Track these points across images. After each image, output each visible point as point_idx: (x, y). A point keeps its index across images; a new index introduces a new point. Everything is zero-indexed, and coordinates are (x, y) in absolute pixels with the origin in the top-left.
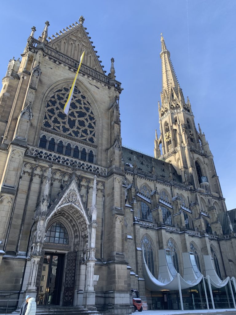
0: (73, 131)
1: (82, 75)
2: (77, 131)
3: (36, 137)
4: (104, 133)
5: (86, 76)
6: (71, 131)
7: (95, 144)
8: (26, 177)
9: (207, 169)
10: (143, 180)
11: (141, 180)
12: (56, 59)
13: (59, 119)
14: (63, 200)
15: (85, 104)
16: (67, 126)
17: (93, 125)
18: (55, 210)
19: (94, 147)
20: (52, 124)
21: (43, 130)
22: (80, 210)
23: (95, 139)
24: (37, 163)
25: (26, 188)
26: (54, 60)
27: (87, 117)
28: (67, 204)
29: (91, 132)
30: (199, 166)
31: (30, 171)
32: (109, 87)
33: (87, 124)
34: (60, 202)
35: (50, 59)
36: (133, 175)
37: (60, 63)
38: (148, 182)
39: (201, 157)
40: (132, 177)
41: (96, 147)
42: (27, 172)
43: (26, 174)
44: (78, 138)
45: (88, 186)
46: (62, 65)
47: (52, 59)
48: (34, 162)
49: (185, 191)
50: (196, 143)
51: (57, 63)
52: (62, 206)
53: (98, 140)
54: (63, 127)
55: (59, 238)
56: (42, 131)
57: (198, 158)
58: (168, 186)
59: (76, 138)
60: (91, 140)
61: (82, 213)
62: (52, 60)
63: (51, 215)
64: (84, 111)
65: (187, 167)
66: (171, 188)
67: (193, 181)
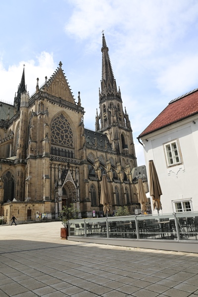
1: (65, 108)
2: (65, 141)
4: (77, 141)
5: (67, 108)
6: (62, 142)
7: (73, 147)
9: (128, 139)
10: (90, 150)
13: (57, 137)
15: (67, 124)
16: (61, 140)
17: (72, 136)
18: (64, 183)
20: (54, 140)
22: (72, 182)
23: (73, 145)
24: (52, 162)
27: (69, 132)
28: (68, 181)
29: (71, 140)
30: (123, 137)
32: (78, 112)
33: (69, 136)
34: (65, 180)
39: (125, 132)
41: (74, 149)
44: (66, 145)
46: (56, 104)
49: (114, 155)
51: (53, 103)
53: (75, 145)
54: (59, 140)
56: (51, 145)
57: (123, 132)
60: (71, 145)
62: (51, 103)
63: (63, 186)
64: (67, 129)
65: (116, 139)
66: (106, 154)
67: (119, 148)
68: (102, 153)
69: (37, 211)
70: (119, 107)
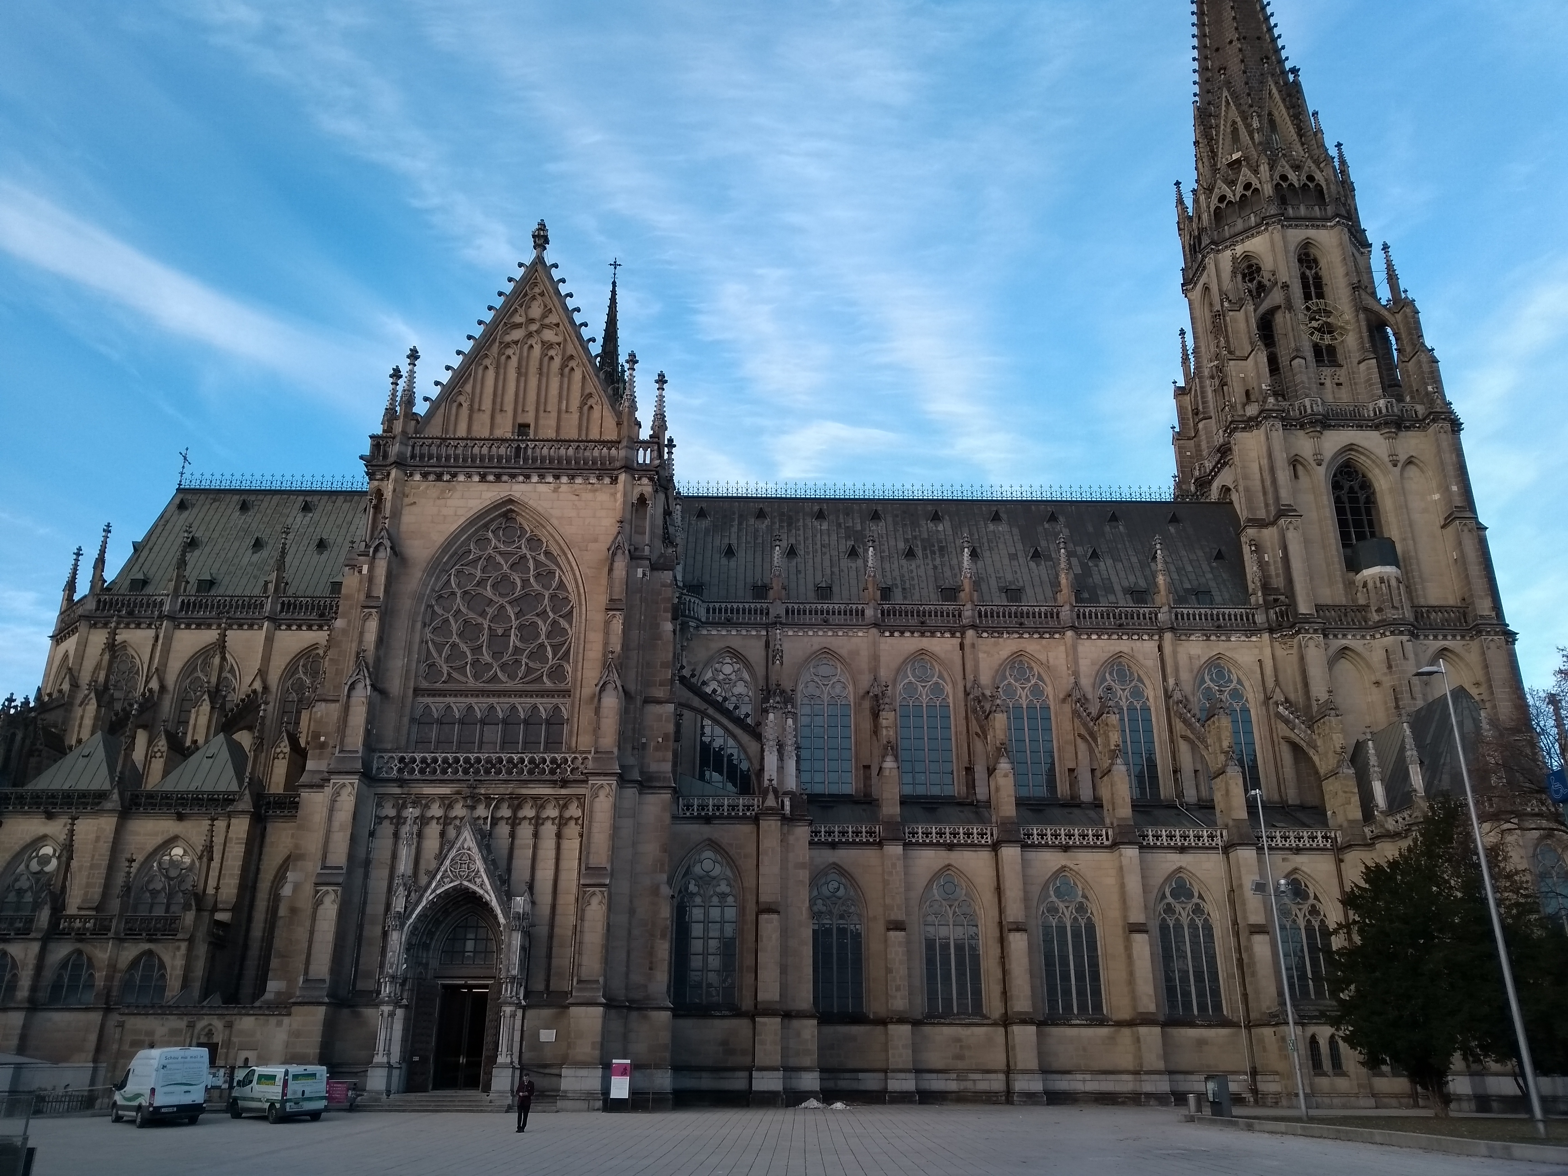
0: (503, 667)
1: (521, 478)
2: (516, 661)
3: (406, 720)
4: (588, 646)
5: (535, 479)
7: (566, 684)
8: (387, 829)
10: (1009, 641)
12: (438, 470)
13: (464, 647)
14: (442, 878)
15: (538, 564)
16: (487, 657)
17: (564, 623)
18: (424, 903)
19: (564, 696)
20: (444, 669)
21: (423, 696)
22: (481, 892)
23: (569, 668)
24: (406, 790)
25: (387, 855)
26: (435, 473)
27: (545, 604)
28: (452, 885)
29: (556, 648)
30: (1366, 485)
31: (392, 813)
32: (611, 478)
33: (543, 628)
34: (434, 885)
35: (425, 476)
37: (454, 475)
38: (1032, 645)
39: (1369, 438)
41: (568, 692)
42: (386, 817)
43: (386, 823)
44: (516, 683)
45: (537, 817)
46: (461, 478)
47: (429, 473)
48: (398, 791)
49: (1243, 638)
50: (1355, 361)
51: (446, 477)
52: (438, 892)
53: (575, 670)
54: (475, 663)
55: (475, 952)
56: (420, 699)
57: (1353, 447)
59: (510, 685)
60: (557, 673)
61: (488, 898)
62: (432, 477)
63: (414, 916)
64: (536, 588)
65: (1268, 516)
66: (1157, 643)
67: (1290, 581)
68: (1124, 645)
69: (244, 1054)
70: (1310, 268)
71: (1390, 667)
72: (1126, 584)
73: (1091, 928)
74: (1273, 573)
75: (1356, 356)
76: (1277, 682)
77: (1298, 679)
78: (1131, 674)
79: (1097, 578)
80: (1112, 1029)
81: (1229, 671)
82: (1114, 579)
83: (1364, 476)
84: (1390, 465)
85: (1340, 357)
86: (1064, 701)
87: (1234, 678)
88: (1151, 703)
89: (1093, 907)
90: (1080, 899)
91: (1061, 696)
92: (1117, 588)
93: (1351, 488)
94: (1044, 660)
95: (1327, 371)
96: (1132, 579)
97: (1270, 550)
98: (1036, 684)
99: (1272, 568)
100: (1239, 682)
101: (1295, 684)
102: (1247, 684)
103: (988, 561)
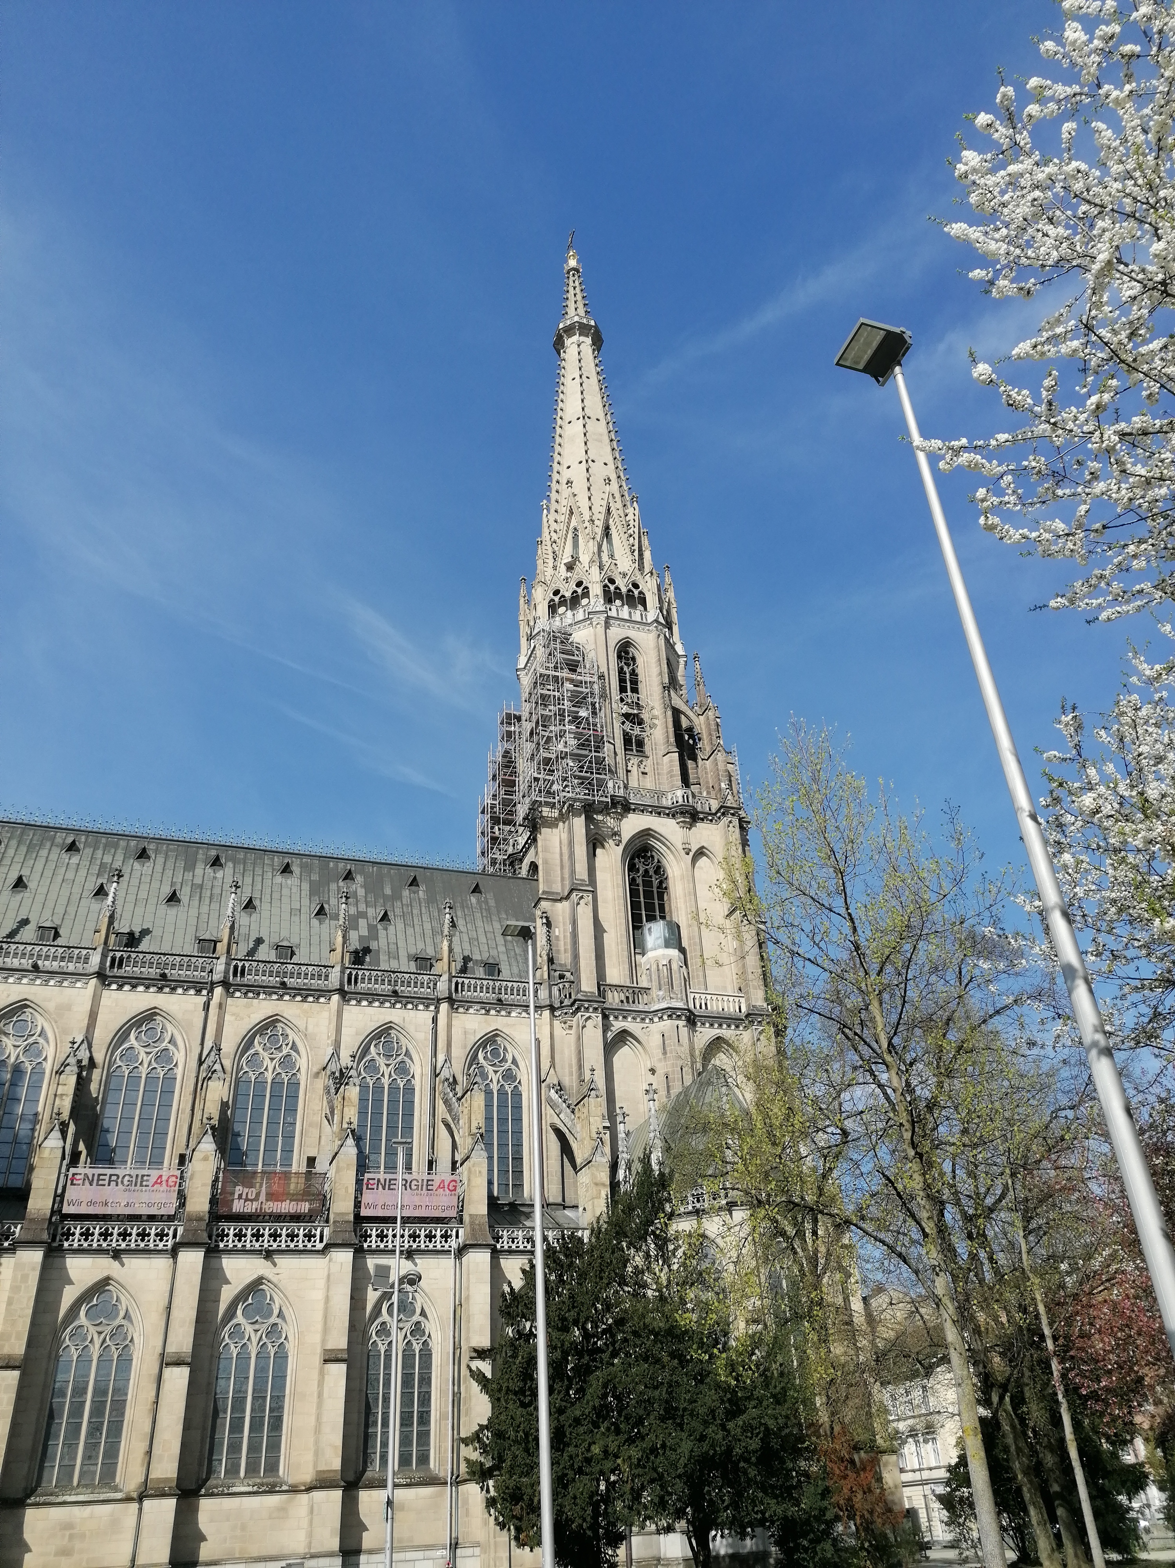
10: (265, 1003)
11: (247, 1006)
36: (204, 992)
38: (291, 1009)
39: (667, 826)
40: (201, 1000)
49: (523, 1015)
50: (660, 753)
57: (646, 832)
58: (421, 1007)
65: (563, 890)
66: (433, 1014)
67: (576, 956)
68: (396, 1014)
70: (628, 665)
71: (665, 1053)
72: (413, 951)
73: (282, 1357)
74: (562, 949)
75: (662, 749)
76: (553, 1064)
77: (574, 1062)
78: (400, 1048)
79: (383, 942)
80: (284, 1497)
81: (505, 1049)
82: (401, 944)
83: (659, 861)
84: (683, 853)
85: (647, 748)
86: (317, 1075)
87: (509, 1058)
88: (416, 1082)
89: (289, 1329)
90: (273, 1319)
91: (315, 1070)
92: (403, 954)
93: (646, 871)
94: (302, 1027)
95: (634, 761)
96: (421, 945)
97: (561, 925)
98: (288, 1055)
99: (562, 943)
100: (514, 1062)
101: (570, 1066)
102: (521, 1064)
103: (265, 914)
